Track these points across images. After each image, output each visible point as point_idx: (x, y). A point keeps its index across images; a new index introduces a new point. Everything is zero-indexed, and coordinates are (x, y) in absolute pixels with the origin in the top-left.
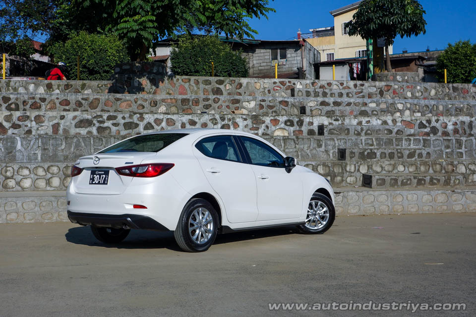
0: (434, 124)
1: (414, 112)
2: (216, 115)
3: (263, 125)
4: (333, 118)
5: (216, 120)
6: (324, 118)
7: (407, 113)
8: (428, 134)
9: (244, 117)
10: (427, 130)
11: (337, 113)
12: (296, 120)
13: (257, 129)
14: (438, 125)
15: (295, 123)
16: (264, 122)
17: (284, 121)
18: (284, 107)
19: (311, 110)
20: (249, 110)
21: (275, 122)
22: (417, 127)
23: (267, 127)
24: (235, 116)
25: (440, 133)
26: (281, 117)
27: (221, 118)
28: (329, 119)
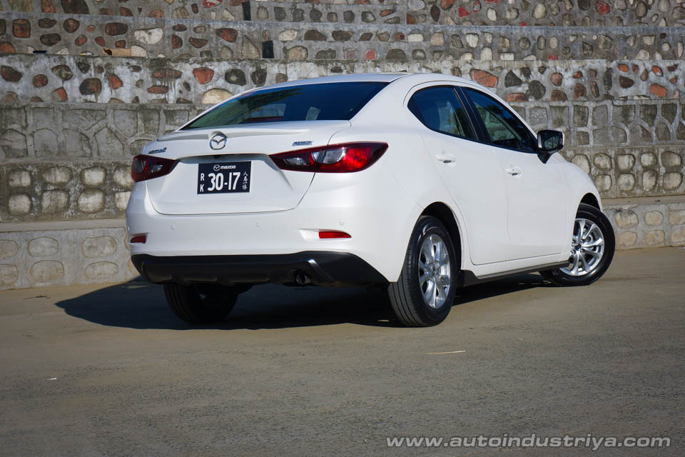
0: (535, 76)
1: (500, 52)
2: (67, 58)
3: (178, 81)
4: (330, 66)
5: (67, 68)
6: (311, 66)
7: (487, 54)
8: (523, 97)
9: (134, 63)
10: (523, 89)
11: (341, 56)
12: (249, 70)
13: (165, 90)
14: (543, 79)
15: (249, 78)
16: (178, 75)
17: (224, 72)
18: (227, 43)
19: (285, 50)
20: (149, 49)
21: (204, 75)
22: (502, 82)
23: (187, 86)
24: (111, 61)
25: (548, 96)
26: (216, 63)
27: (79, 65)
28: (322, 68)
